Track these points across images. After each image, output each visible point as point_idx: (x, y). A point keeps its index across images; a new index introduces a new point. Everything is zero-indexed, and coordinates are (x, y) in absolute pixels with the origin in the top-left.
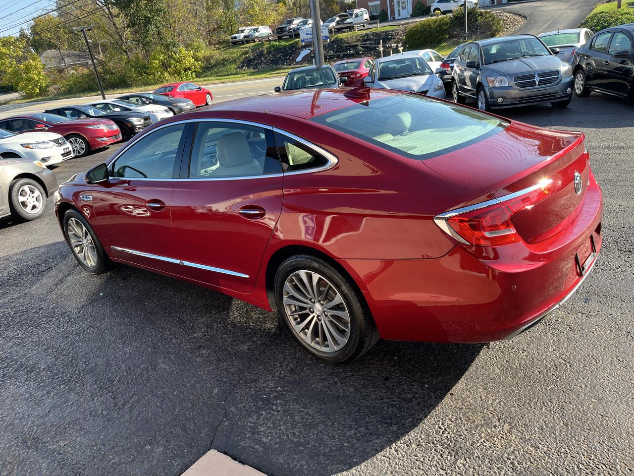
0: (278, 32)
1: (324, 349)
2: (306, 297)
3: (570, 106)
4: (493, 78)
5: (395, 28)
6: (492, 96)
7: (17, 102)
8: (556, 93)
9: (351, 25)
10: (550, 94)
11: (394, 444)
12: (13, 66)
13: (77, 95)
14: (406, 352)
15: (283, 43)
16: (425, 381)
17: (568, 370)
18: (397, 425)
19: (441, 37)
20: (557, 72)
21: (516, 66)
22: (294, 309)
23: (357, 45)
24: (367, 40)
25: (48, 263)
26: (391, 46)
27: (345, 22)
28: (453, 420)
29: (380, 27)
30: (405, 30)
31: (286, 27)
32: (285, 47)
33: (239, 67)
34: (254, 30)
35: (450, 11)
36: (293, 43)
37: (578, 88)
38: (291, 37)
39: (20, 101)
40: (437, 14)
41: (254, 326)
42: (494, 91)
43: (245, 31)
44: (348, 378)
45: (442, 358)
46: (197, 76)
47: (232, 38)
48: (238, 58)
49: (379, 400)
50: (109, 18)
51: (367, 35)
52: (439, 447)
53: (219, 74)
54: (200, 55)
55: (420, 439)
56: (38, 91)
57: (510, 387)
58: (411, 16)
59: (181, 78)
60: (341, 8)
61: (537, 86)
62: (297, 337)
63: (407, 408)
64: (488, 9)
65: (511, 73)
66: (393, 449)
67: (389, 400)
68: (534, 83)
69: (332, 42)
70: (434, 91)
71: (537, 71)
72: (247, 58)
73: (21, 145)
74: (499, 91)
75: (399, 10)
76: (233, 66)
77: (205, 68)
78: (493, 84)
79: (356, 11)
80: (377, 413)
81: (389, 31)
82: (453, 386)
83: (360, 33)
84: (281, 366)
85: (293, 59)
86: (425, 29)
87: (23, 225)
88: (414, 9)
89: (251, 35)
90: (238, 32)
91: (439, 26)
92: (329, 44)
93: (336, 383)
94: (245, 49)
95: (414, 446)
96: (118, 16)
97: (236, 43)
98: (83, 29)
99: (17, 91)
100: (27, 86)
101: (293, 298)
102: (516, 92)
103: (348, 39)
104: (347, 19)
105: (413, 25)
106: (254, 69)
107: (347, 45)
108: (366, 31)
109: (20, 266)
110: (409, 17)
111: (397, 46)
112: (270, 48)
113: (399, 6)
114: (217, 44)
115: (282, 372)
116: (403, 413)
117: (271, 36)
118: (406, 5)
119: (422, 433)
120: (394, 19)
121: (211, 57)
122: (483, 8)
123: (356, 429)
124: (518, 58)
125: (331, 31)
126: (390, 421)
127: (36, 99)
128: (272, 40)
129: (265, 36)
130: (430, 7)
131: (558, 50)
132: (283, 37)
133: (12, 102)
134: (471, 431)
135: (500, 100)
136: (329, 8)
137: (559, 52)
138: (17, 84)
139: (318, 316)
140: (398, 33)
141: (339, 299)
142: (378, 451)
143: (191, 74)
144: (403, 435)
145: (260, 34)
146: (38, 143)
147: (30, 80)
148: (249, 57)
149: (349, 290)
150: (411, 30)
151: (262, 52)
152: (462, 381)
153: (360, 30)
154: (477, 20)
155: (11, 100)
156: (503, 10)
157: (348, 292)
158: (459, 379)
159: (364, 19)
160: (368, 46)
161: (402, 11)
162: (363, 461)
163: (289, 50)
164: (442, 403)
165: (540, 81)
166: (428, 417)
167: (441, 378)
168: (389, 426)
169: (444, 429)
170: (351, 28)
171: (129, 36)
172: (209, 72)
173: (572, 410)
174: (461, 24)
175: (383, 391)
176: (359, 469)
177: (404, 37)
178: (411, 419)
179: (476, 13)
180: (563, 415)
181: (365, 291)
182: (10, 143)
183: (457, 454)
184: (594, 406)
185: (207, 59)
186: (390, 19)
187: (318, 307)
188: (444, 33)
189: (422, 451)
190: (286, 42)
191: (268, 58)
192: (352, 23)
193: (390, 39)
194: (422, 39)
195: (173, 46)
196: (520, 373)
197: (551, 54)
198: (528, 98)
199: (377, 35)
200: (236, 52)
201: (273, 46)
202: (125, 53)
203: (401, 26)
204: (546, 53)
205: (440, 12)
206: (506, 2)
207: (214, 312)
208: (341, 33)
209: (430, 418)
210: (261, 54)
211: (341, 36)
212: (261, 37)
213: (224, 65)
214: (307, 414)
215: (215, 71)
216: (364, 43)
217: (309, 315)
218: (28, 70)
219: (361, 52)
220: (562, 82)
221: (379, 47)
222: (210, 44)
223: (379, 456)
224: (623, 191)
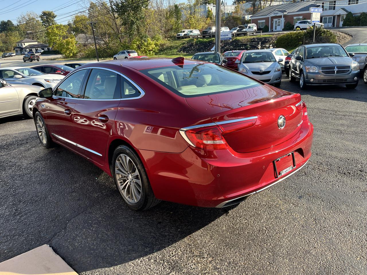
0: (203, 34)
1: (131, 201)
2: (125, 170)
3: (357, 88)
4: (309, 67)
5: (271, 36)
6: (307, 77)
7: (60, 59)
8: (347, 79)
9: (245, 32)
10: (343, 79)
11: (142, 258)
12: (60, 40)
13: (91, 59)
14: (179, 210)
15: (205, 40)
16: (180, 227)
17: (265, 234)
18: (150, 248)
19: (298, 43)
20: (349, 67)
21: (324, 61)
22: (121, 177)
23: (247, 44)
24: (253, 42)
25: (28, 140)
26: (266, 46)
27: (242, 30)
28: (182, 250)
29: (262, 35)
30: (277, 37)
31: (208, 31)
32: (206, 42)
33: (178, 51)
34: (190, 31)
35: (305, 29)
36: (211, 40)
37: (365, 79)
38: (210, 37)
39: (61, 59)
40: (298, 30)
41: (107, 185)
42: (309, 74)
43: (185, 32)
44: (139, 219)
45: (197, 216)
46: (155, 54)
47: (178, 35)
48: (179, 46)
49: (149, 233)
50: (113, 19)
51: (254, 39)
52: (166, 263)
53: (167, 54)
54: (159, 43)
55: (158, 257)
56: (72, 55)
57: (226, 238)
58: (282, 30)
59: (147, 54)
60: (242, 23)
61: (335, 74)
62: (121, 192)
63: (161, 240)
64: (329, 29)
65: (320, 65)
66: (140, 260)
67: (154, 234)
68: (334, 72)
69: (233, 41)
70: (274, 72)
71: (336, 65)
72: (184, 46)
73: (45, 80)
74: (312, 75)
75: (276, 26)
76: (176, 50)
77: (160, 50)
78: (309, 70)
79: (249, 25)
80: (143, 240)
81: (267, 37)
82: (194, 232)
83: (250, 37)
84: (108, 207)
85: (209, 49)
86: (289, 38)
87: (28, 120)
88: (285, 26)
89: (188, 34)
90: (181, 32)
91: (297, 37)
92: (231, 42)
93: (131, 221)
94: (183, 42)
95: (152, 261)
96: (117, 18)
97: (179, 38)
98: (92, 23)
99: (61, 54)
100: (66, 52)
101: (119, 170)
102: (322, 76)
103: (242, 40)
104: (244, 29)
105: (282, 35)
106: (187, 53)
107: (241, 43)
108: (253, 36)
109: (14, 140)
110: (281, 30)
111: (269, 46)
112: (197, 42)
113: (276, 24)
114: (169, 37)
115: (107, 211)
116: (157, 243)
117: (199, 35)
118: (281, 24)
119: (161, 254)
120: (272, 31)
121: (165, 44)
122: (325, 28)
123: (127, 247)
124: (327, 56)
125: (233, 35)
126: (147, 245)
127: (70, 59)
128: (199, 38)
129: (196, 35)
130: (294, 26)
131: (354, 54)
132: (206, 37)
133: (57, 59)
134: (188, 258)
135: (312, 80)
136: (235, 22)
137: (353, 56)
138: (61, 50)
139: (130, 182)
140: (272, 39)
141: (137, 173)
142: (131, 260)
143: (153, 52)
144: (150, 254)
145: (193, 34)
146: (54, 80)
147: (68, 49)
148: (185, 46)
149: (141, 167)
150: (279, 38)
151: (192, 44)
152: (201, 231)
153: (250, 36)
154: (321, 35)
155: (58, 58)
156: (339, 30)
157: (141, 169)
158: (199, 229)
159: (254, 29)
160: (254, 45)
161: (277, 27)
162: (120, 264)
163: (208, 44)
164: (182, 241)
165: (338, 71)
166: (170, 247)
167: (190, 227)
168: (145, 248)
169: (174, 254)
170: (245, 34)
171: (123, 30)
172: (162, 53)
173: (253, 257)
174: (311, 37)
175: (154, 229)
176: (115, 268)
177: (276, 42)
178: (159, 246)
179: (321, 31)
180: (246, 258)
181: (147, 169)
182: (39, 78)
183: (173, 269)
184: (268, 257)
185: (162, 45)
186: (270, 31)
187: (130, 177)
188: (299, 41)
189: (155, 264)
190: (207, 39)
191: (195, 47)
192: (246, 31)
193: (267, 42)
194: (286, 43)
195: (145, 38)
196: (236, 232)
197: (348, 56)
198: (329, 80)
199: (260, 39)
200: (179, 43)
201: (199, 41)
202: (119, 39)
203: (275, 35)
204: (345, 55)
205: (299, 29)
206: (342, 26)
207: (92, 175)
208: (239, 36)
209: (170, 248)
210: (192, 45)
211: (238, 38)
212: (193, 36)
213: (171, 49)
214: (107, 234)
215: (165, 52)
216: (251, 43)
217: (126, 181)
218: (68, 43)
219: (249, 48)
220: (351, 73)
221: (258, 46)
222: (165, 37)
223: (130, 263)
224: (361, 139)
